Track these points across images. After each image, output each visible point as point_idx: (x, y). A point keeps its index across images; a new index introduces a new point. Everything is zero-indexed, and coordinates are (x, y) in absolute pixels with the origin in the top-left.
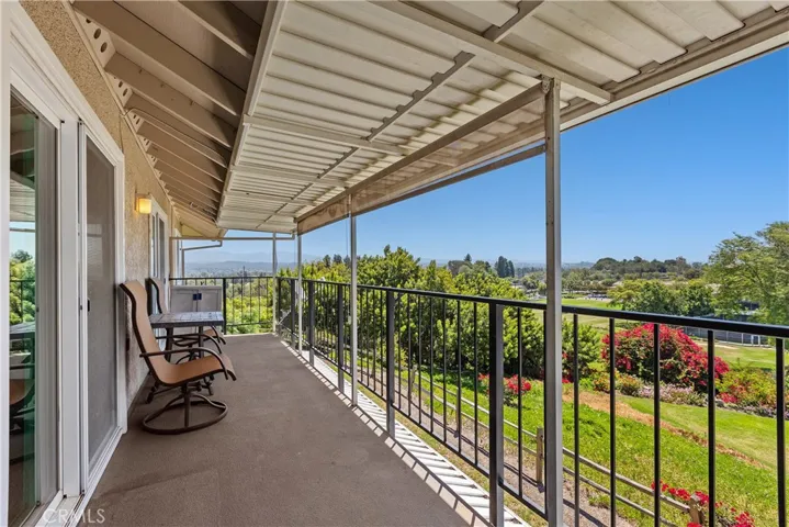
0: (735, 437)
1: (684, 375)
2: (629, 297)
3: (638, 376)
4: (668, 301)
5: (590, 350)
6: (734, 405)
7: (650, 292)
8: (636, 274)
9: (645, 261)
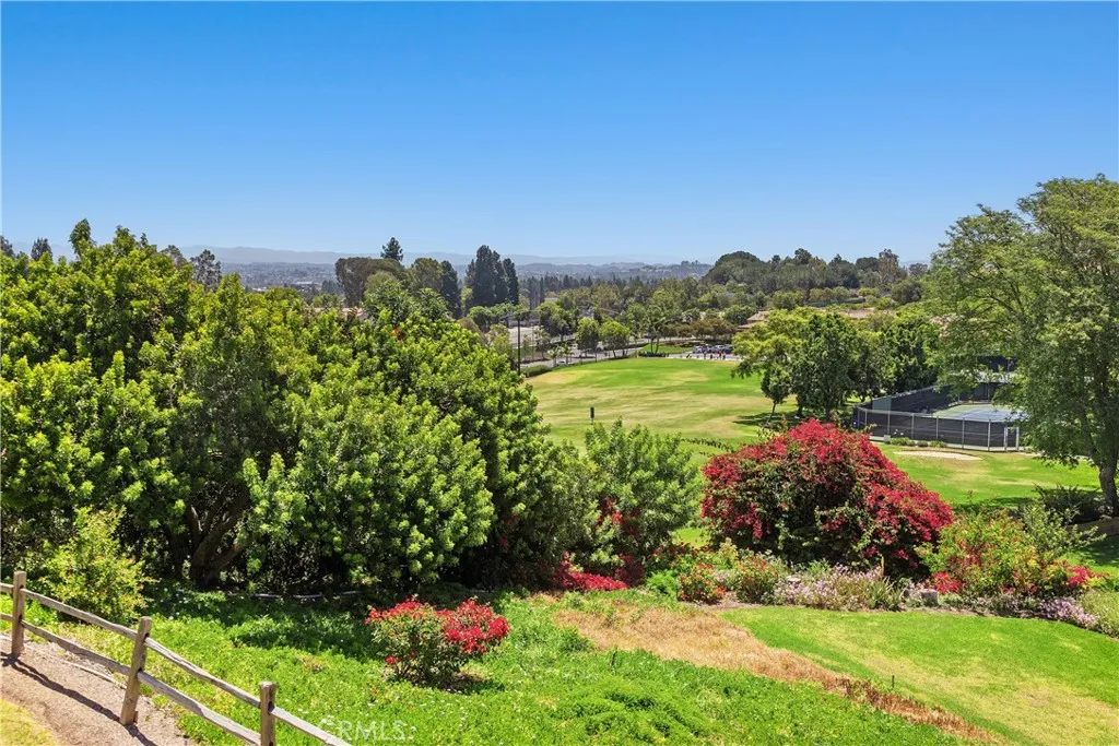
0: (951, 673)
1: (867, 541)
2: (780, 350)
3: (776, 553)
4: (856, 357)
5: (675, 500)
6: (955, 597)
7: (822, 339)
8: (799, 294)
9: (818, 262)
